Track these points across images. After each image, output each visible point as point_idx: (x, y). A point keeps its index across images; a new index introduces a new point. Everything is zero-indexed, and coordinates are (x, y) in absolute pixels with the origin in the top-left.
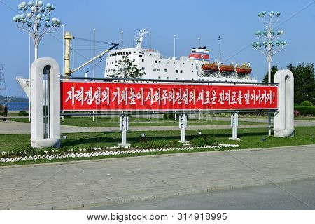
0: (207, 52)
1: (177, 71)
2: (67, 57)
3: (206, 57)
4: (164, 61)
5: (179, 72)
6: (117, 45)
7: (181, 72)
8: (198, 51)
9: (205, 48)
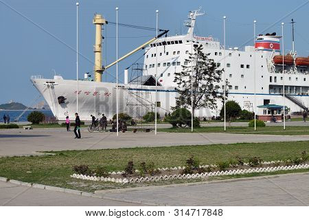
0: (278, 40)
1: (242, 66)
2: (97, 48)
3: (277, 46)
4: (225, 52)
5: (245, 66)
6: (166, 32)
7: (248, 66)
8: (266, 38)
9: (274, 34)
